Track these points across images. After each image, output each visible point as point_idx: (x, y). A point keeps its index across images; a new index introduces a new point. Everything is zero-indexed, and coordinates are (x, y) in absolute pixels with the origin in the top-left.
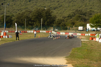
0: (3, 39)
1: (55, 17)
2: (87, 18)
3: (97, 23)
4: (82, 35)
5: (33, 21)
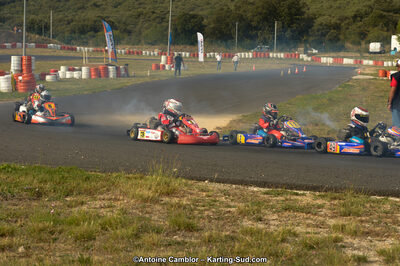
0: (164, 72)
1: (312, 18)
4: (376, 65)
5: (257, 28)
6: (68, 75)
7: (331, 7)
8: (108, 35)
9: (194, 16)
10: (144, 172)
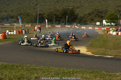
0: (36, 32)
1: (78, 15)
2: (103, 15)
3: (111, 19)
4: (99, 29)
5: (60, 18)
8: (20, 20)
9: (41, 14)
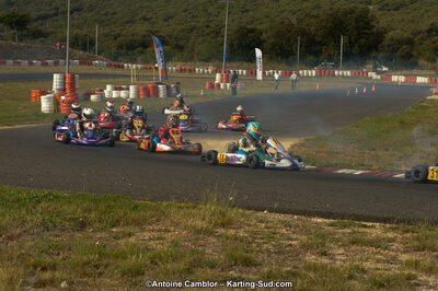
0: (219, 92)
1: (382, 33)
6: (115, 94)
7: (403, 20)
8: (158, 51)
9: (252, 31)
10: (197, 201)
